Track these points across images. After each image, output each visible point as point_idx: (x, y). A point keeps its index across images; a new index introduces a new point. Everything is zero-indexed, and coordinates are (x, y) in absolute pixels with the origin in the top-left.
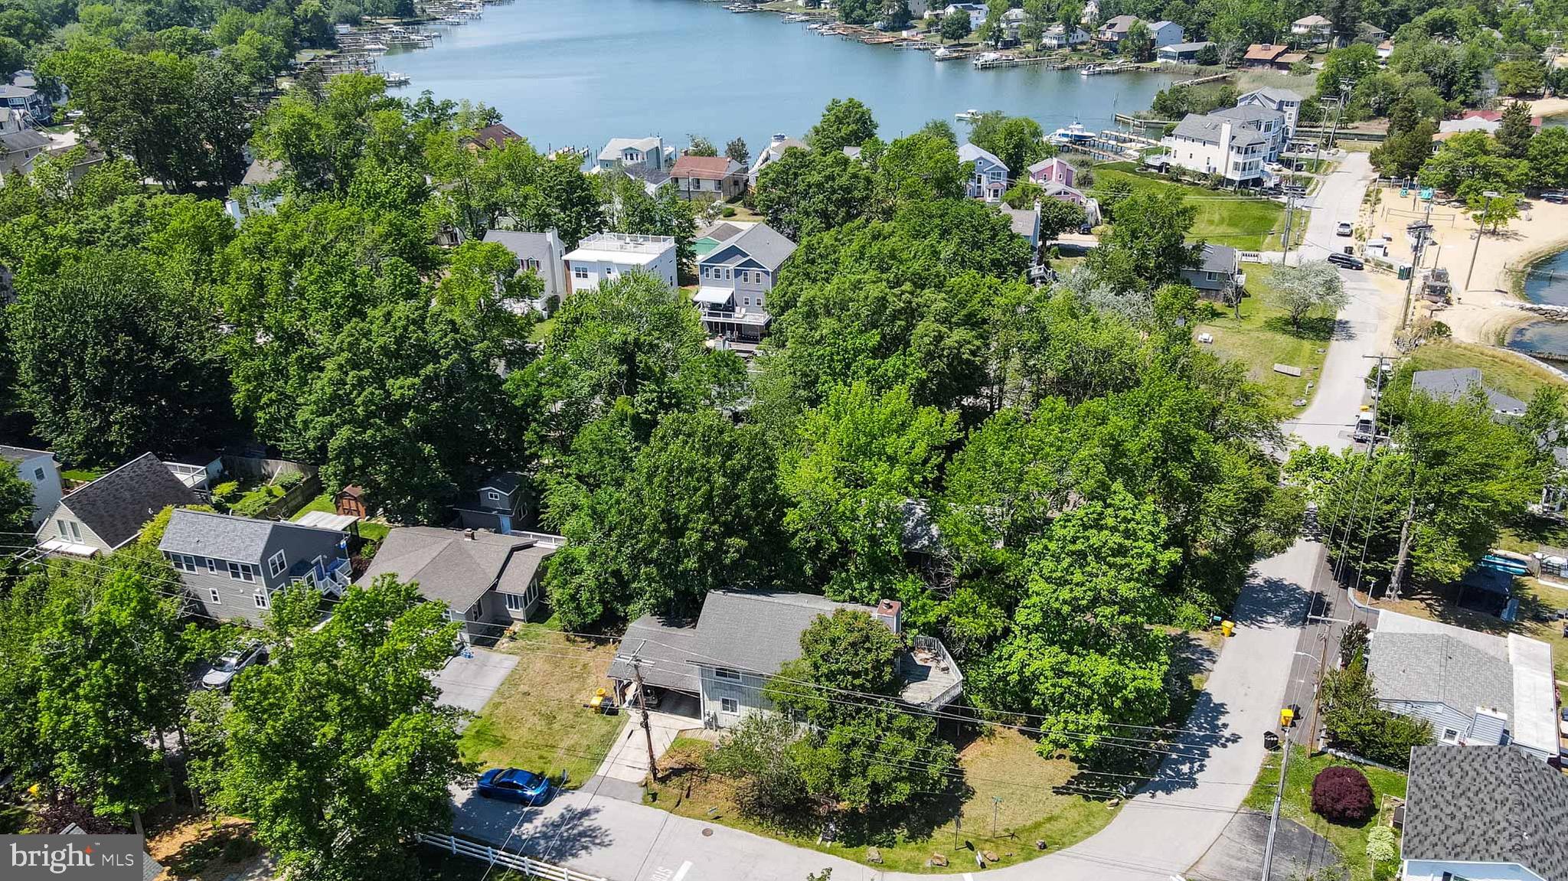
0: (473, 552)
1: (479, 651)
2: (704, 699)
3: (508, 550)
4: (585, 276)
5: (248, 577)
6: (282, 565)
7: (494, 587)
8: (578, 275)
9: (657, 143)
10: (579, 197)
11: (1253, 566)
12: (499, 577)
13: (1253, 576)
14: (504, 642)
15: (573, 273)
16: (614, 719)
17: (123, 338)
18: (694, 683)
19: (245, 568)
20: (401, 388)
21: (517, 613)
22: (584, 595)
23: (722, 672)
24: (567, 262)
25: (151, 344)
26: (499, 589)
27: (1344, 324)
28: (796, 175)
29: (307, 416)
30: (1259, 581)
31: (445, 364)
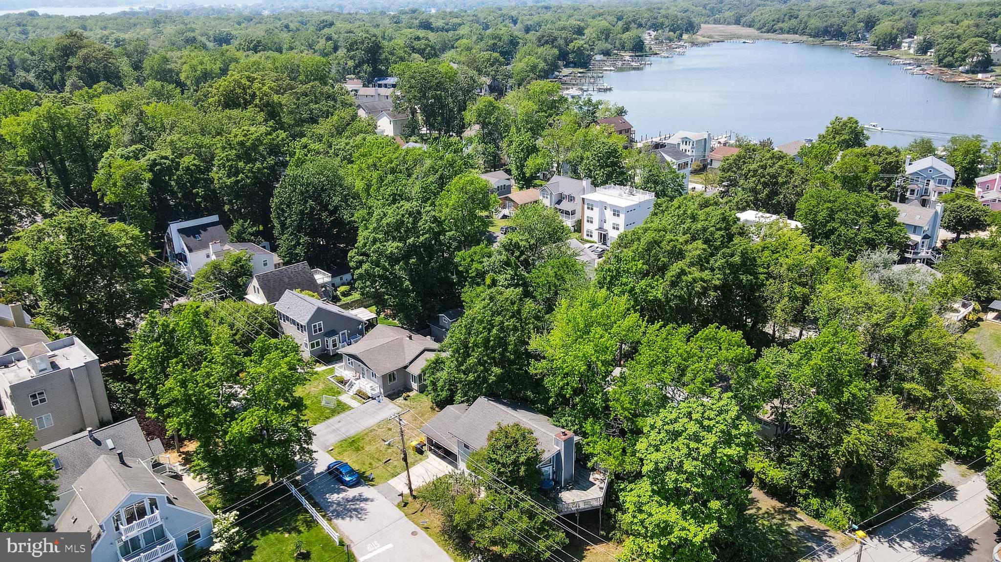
0: (406, 346)
1: (387, 400)
2: (459, 458)
3: (422, 349)
4: (592, 209)
5: (302, 331)
6: (320, 330)
7: (406, 367)
8: (588, 208)
9: (706, 136)
10: (611, 162)
12: (411, 363)
13: (924, 510)
14: (400, 400)
15: (586, 206)
16: (419, 456)
17: (310, 202)
18: (454, 449)
19: (301, 326)
20: (392, 247)
21: (415, 386)
22: (440, 384)
23: (465, 446)
24: (583, 199)
25: (325, 207)
26: (408, 370)
28: (744, 163)
29: (353, 254)
30: (925, 515)
31: (422, 239)
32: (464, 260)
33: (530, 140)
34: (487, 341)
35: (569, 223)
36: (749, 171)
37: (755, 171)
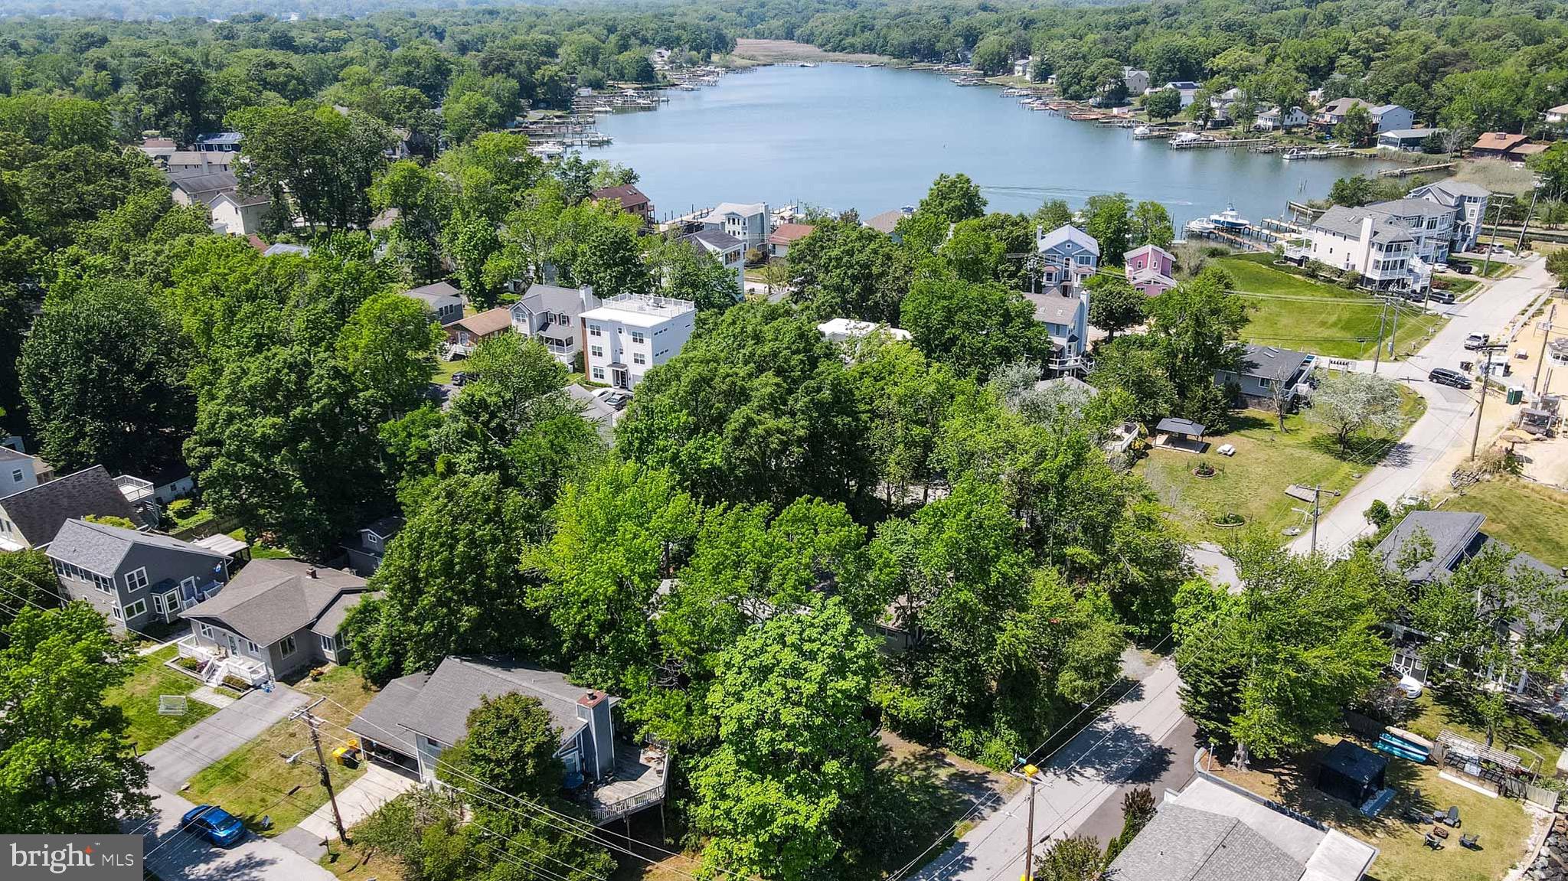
0: (306, 590)
1: (282, 686)
2: (421, 763)
3: (336, 591)
4: (599, 334)
5: (106, 589)
6: (142, 582)
7: (311, 625)
8: (593, 333)
9: (762, 210)
10: (622, 258)
11: (1113, 708)
12: (319, 617)
13: (1106, 720)
14: (307, 682)
15: (588, 330)
16: (350, 772)
17: (98, 359)
18: (413, 750)
19: (104, 580)
20: (263, 426)
21: (330, 654)
22: (375, 645)
23: (430, 741)
24: (583, 320)
25: (127, 366)
26: (315, 630)
27: (1404, 449)
28: (822, 248)
29: (191, 445)
30: (1108, 727)
31: (316, 407)
32: (396, 435)
33: (486, 230)
34: (448, 564)
35: (563, 358)
36: (830, 259)
37: (839, 259)
